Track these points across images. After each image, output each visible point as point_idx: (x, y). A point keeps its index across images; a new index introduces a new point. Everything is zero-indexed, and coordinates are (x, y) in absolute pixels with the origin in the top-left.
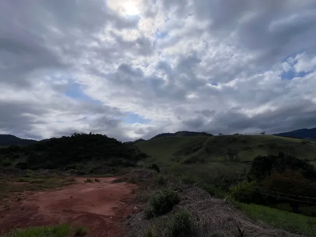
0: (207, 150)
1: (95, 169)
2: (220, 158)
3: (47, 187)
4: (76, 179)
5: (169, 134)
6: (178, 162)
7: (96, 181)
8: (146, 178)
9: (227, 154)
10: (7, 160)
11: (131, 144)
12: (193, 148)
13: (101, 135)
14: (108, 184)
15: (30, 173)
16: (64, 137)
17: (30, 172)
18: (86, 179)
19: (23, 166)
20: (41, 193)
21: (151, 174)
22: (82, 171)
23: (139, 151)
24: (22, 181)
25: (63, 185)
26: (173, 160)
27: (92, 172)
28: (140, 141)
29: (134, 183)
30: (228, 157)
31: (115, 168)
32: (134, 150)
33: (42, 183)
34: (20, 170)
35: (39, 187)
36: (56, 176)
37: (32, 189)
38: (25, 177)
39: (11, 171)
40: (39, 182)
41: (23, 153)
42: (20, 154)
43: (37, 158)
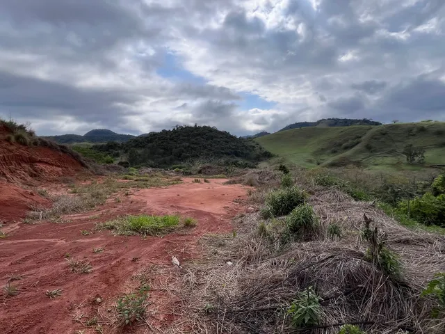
0: (368, 148)
1: (204, 168)
2: (389, 160)
3: (151, 185)
4: (182, 179)
5: (306, 124)
6: (319, 164)
7: (205, 181)
8: (268, 180)
9: (404, 153)
10: (109, 157)
11: (250, 139)
12: (344, 145)
13: (209, 127)
14: (218, 184)
16: (164, 131)
17: (133, 170)
18: (194, 180)
19: (125, 165)
20: (147, 190)
21: (276, 175)
22: (189, 171)
23: (261, 148)
24: (126, 179)
25: (169, 184)
26: (310, 161)
27: (200, 172)
28: (263, 134)
29: (251, 185)
30: (404, 159)
31: (228, 168)
32: (254, 147)
33: (147, 181)
34: (123, 168)
35: (145, 184)
36: (161, 175)
37: (138, 186)
38: (130, 174)
39: (114, 168)
40: (143, 180)
41: (123, 151)
42: (120, 151)
43: (138, 157)
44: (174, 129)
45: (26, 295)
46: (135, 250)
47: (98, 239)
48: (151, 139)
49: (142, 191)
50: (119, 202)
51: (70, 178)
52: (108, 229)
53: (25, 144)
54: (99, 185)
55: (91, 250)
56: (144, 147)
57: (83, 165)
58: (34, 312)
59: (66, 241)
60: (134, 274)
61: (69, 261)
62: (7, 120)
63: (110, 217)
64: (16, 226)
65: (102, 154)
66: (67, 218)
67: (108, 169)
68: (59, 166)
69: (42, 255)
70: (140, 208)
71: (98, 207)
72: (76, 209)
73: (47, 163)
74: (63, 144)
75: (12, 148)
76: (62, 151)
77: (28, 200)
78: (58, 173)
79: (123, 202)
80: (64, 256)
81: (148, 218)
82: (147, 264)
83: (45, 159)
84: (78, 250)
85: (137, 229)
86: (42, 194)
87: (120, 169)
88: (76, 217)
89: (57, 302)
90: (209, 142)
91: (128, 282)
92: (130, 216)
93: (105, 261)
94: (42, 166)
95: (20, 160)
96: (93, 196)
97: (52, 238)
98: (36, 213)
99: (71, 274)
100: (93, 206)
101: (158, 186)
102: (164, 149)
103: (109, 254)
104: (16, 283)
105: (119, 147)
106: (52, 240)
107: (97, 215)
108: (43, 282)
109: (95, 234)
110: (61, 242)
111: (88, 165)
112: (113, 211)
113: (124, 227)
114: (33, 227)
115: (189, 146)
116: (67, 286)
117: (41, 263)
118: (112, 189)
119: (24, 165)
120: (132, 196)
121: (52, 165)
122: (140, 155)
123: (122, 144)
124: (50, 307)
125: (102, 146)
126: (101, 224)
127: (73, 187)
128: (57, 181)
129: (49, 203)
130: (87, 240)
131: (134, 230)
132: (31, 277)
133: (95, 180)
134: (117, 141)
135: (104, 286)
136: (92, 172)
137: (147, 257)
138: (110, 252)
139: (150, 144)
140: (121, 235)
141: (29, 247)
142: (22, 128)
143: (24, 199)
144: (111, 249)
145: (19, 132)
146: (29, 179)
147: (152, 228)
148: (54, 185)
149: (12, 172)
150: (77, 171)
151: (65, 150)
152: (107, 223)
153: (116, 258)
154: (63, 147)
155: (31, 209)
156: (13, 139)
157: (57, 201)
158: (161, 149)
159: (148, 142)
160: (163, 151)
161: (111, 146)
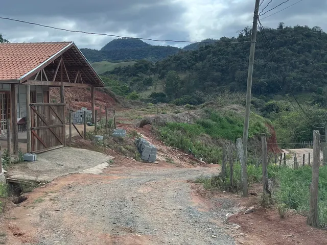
41: (157, 75)
42: (153, 76)
43: (179, 85)
44: (241, 36)
56: (189, 68)
57: (117, 101)
68: (105, 102)
76: (106, 92)
83: (99, 98)
90: (302, 57)
102: (222, 71)
105: (152, 70)
111: (120, 101)
115: (265, 66)
121: (102, 101)
122: (182, 82)
123: (158, 65)
125: (127, 69)
139: (199, 64)
150: (114, 104)
154: (105, 89)
158: (217, 71)
159: (196, 60)
160: (219, 74)
161: (141, 67)
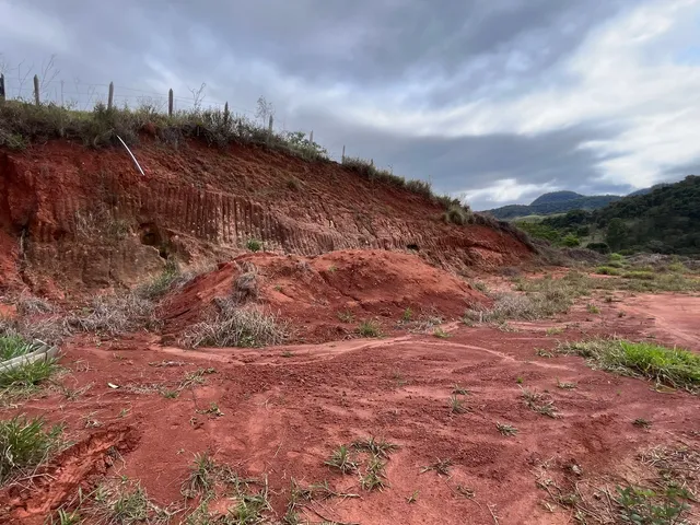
3: (662, 288)
10: (571, 236)
15: (619, 259)
19: (601, 248)
20: (652, 297)
24: (605, 273)
33: (649, 278)
34: (597, 254)
35: (646, 285)
36: (684, 269)
37: (630, 288)
38: (611, 265)
39: (581, 254)
40: (641, 277)
41: (595, 224)
42: (589, 226)
43: (626, 234)
45: (474, 418)
46: (637, 406)
47: (564, 367)
48: (658, 198)
49: (640, 297)
50: (595, 312)
51: (512, 268)
52: (580, 354)
53: (459, 223)
54: (557, 280)
55: (554, 381)
56: (639, 214)
57: (530, 249)
58: (484, 444)
59: (516, 359)
60: (642, 450)
61: (523, 390)
62: (442, 196)
63: (580, 335)
64: (453, 326)
65: (559, 232)
66: (515, 325)
67: (570, 255)
68: (498, 251)
69: (487, 371)
70: (641, 327)
71: (557, 316)
72: (525, 315)
73: (484, 247)
74: (503, 220)
75: (447, 228)
76: (503, 230)
77: (466, 295)
78: (497, 261)
79: (603, 313)
80: (514, 381)
81: (664, 351)
82: (670, 442)
83: (482, 242)
84: (534, 376)
85: (640, 367)
86: (480, 288)
87: (593, 256)
88: (525, 326)
89: (512, 443)
91: (628, 461)
92: (621, 340)
93: (580, 408)
94: (478, 251)
95: (455, 243)
96: (549, 298)
97: (497, 349)
98: (476, 313)
99: (526, 409)
100: (551, 314)
101: (678, 290)
102: (691, 215)
103: (585, 398)
104: (462, 397)
105: (588, 219)
106: (498, 354)
107: (559, 327)
108: (491, 408)
109: (557, 358)
110: (508, 359)
111: (539, 250)
112: (585, 325)
113: (610, 359)
114: (474, 330)
116: (522, 426)
117: (486, 381)
118: (580, 289)
119: (459, 250)
120: (620, 304)
121: (490, 249)
122: (630, 231)
123: (595, 213)
124: (503, 447)
125: (558, 219)
126: (568, 344)
127: (518, 281)
128: (495, 272)
129: (491, 301)
130: (547, 366)
131: (632, 368)
132: (477, 396)
133: (549, 273)
134: (585, 209)
135: (582, 450)
136: (545, 260)
137: (666, 426)
138: (586, 394)
139: (654, 209)
140: (605, 370)
141: (470, 356)
142: (456, 202)
143: (461, 292)
144: (589, 390)
145: (453, 209)
146: (464, 267)
147: (675, 372)
148: (493, 278)
149: (447, 259)
150: (522, 257)
151: (506, 228)
152: (578, 345)
153: (599, 409)
154: (502, 224)
155: (469, 307)
156: (448, 219)
157: (499, 299)
158: (682, 215)
159: (650, 204)
160: (686, 219)
161: (574, 217)
